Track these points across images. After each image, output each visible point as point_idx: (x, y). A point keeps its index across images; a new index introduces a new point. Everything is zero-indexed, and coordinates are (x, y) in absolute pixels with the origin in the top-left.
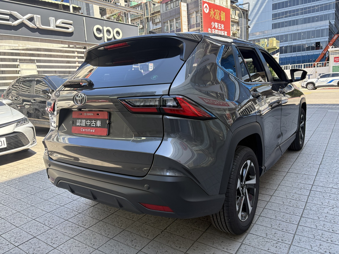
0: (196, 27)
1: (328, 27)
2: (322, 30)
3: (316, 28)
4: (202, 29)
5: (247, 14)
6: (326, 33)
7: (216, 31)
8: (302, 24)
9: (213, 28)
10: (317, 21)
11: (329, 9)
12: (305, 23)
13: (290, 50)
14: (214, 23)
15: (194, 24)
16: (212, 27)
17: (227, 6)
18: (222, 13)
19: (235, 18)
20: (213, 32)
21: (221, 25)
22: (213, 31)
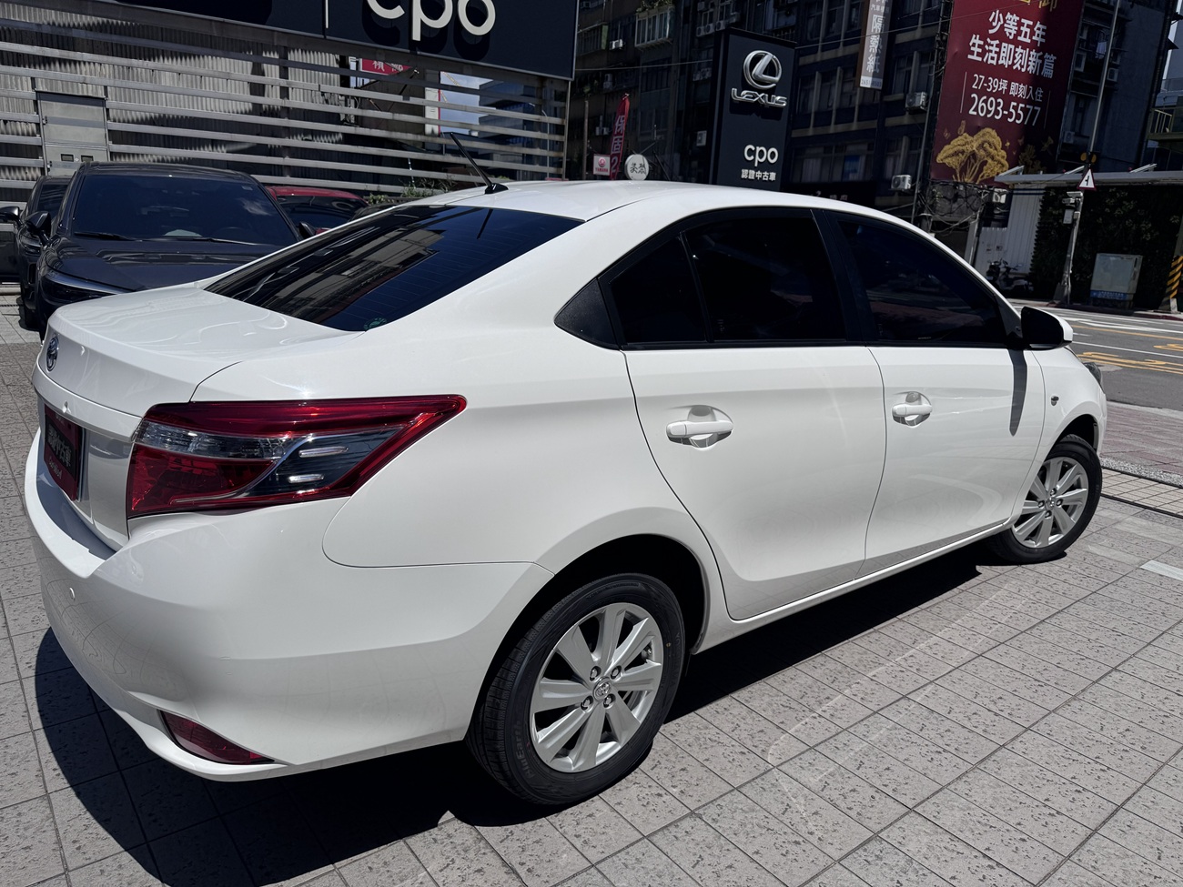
0: (923, 25)
4: (942, 35)
7: (1007, 48)
9: (993, 37)
14: (1004, 16)
15: (919, 14)
16: (991, 32)
20: (991, 51)
21: (1035, 24)
22: (991, 48)
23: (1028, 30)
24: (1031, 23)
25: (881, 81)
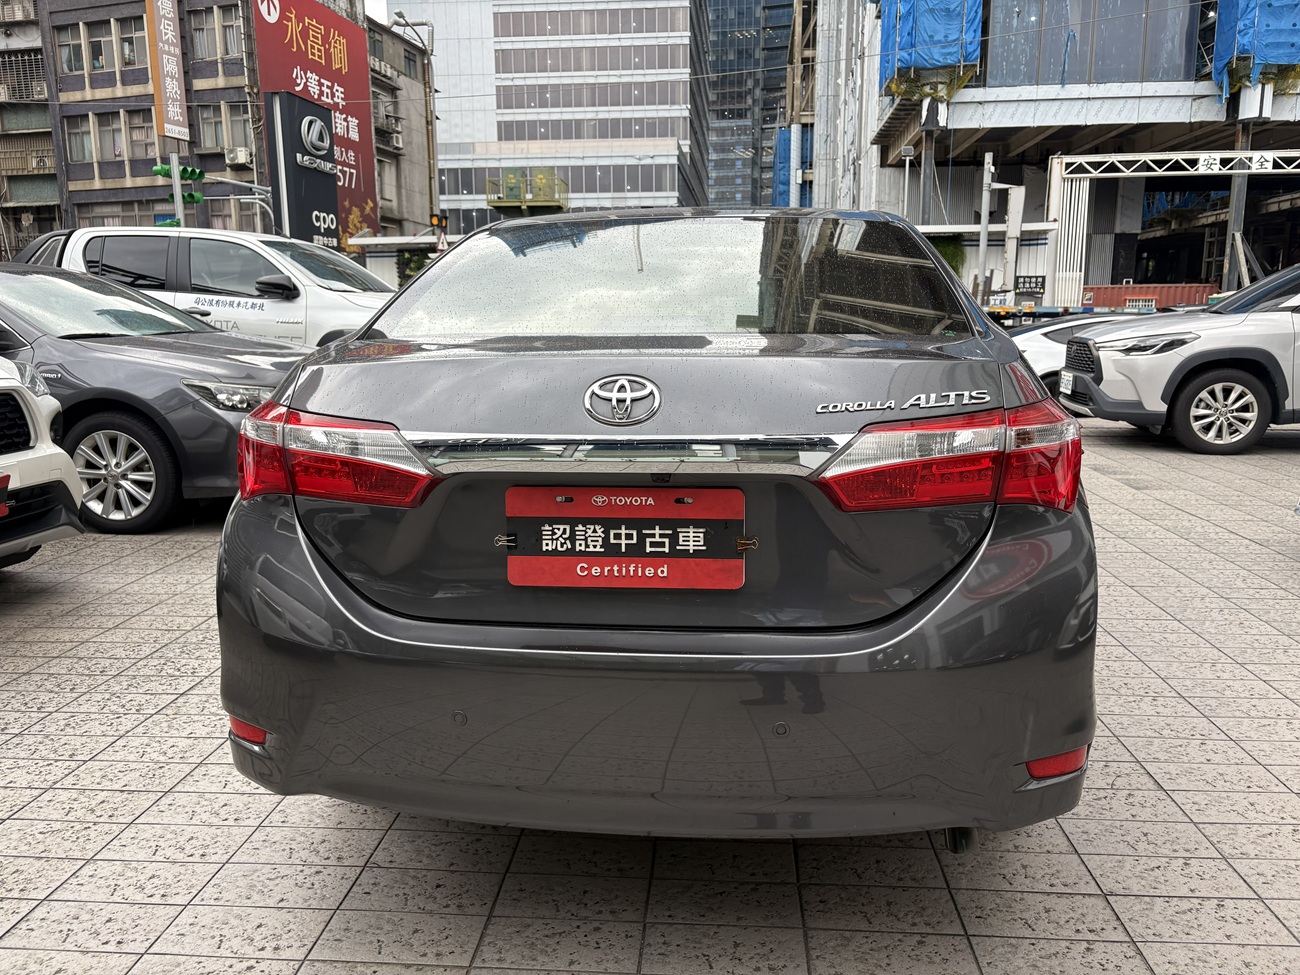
0: (225, 73)
1: (674, 161)
2: (660, 168)
3: (640, 159)
4: (252, 88)
5: (423, 65)
6: (670, 178)
8: (595, 137)
10: (639, 135)
11: (673, 103)
12: (603, 136)
14: (305, 76)
15: (216, 62)
16: (298, 89)
17: (353, 15)
18: (336, 37)
19: (383, 72)
21: (333, 85)
23: (329, 91)
24: (330, 84)
25: (187, 130)
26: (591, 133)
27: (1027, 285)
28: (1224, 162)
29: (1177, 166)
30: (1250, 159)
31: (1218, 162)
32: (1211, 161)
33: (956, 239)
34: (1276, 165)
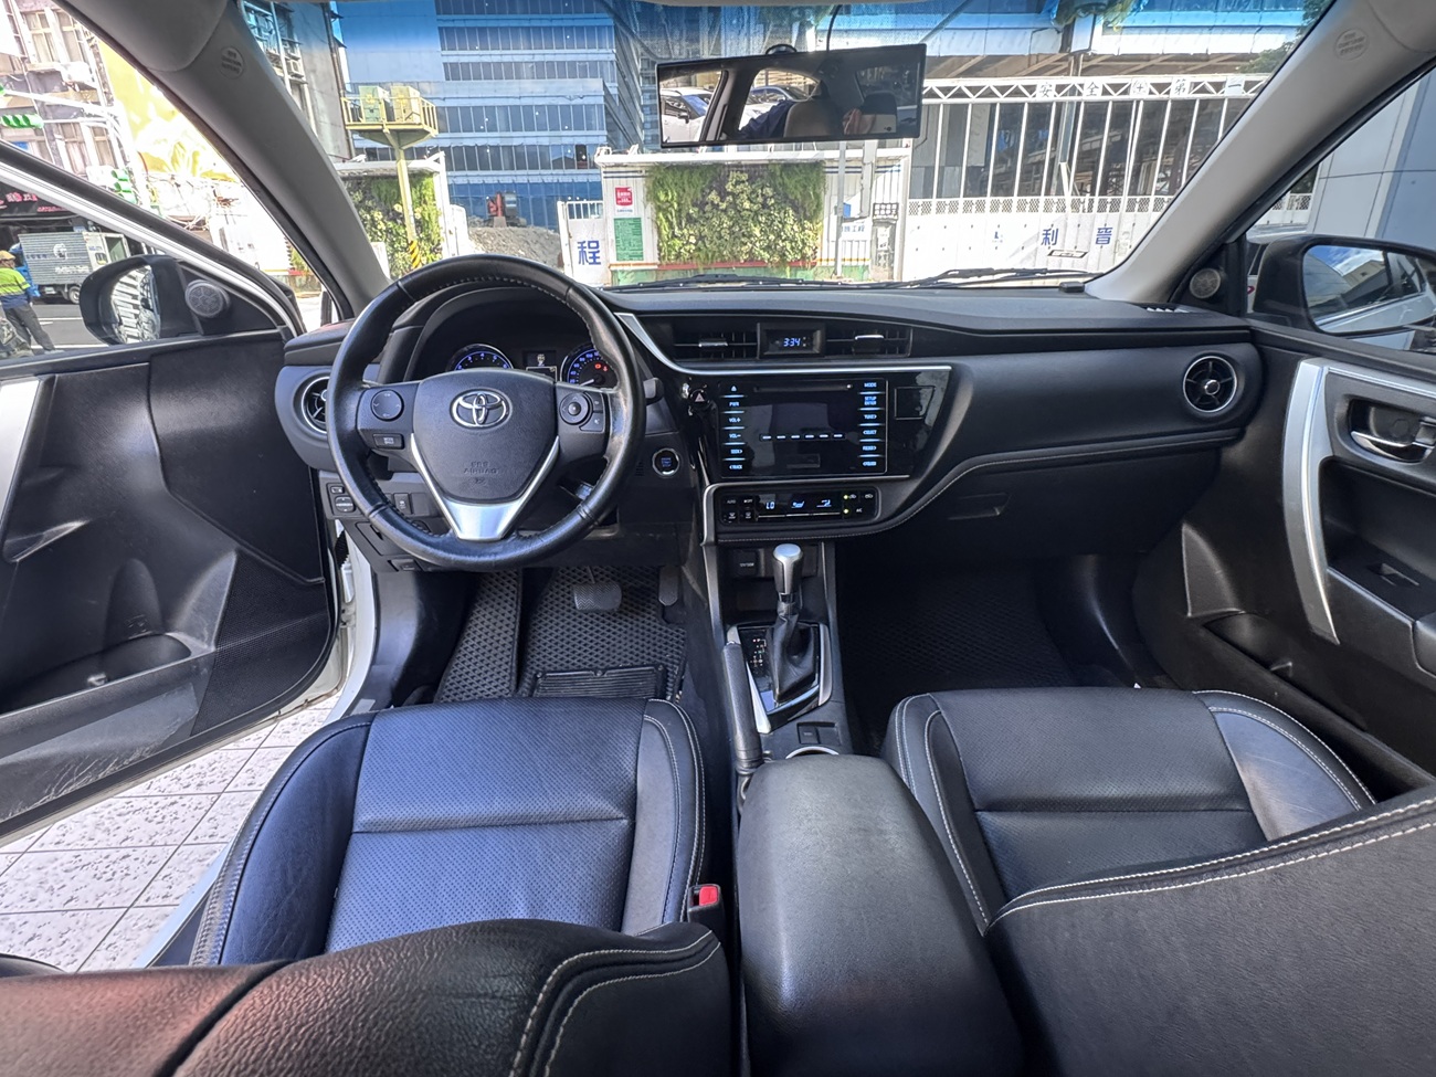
1: (601, 101)
2: (589, 107)
3: (571, 99)
6: (599, 118)
8: (533, 78)
10: (572, 76)
11: (600, 47)
12: (540, 77)
13: (507, 160)
26: (530, 75)
27: (883, 212)
28: (1060, 88)
29: (1017, 93)
30: (1081, 86)
31: (1054, 88)
32: (1048, 88)
33: (816, 166)
34: (1105, 92)
